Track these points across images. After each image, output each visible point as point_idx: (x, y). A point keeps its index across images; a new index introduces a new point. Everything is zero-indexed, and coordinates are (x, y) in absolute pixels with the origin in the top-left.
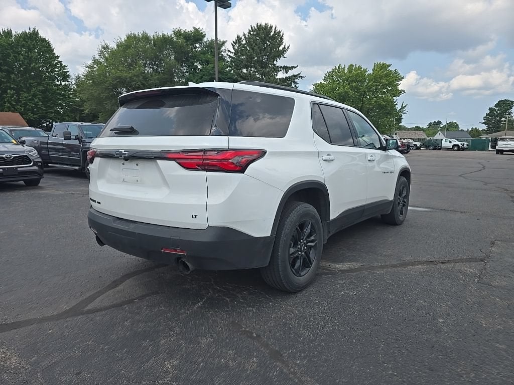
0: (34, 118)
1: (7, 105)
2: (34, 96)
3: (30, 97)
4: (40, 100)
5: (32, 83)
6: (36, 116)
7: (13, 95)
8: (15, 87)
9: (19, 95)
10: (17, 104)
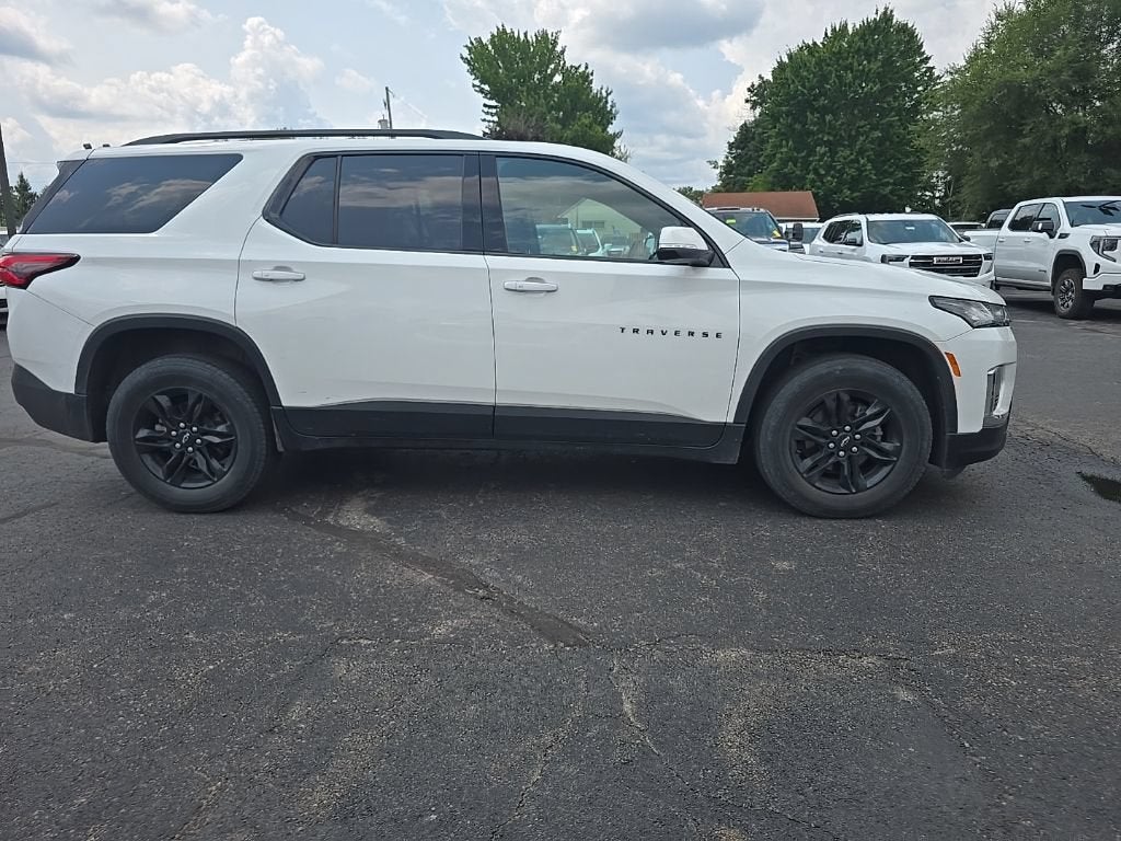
0: (852, 199)
1: (811, 176)
2: (861, 152)
3: (852, 157)
4: (869, 161)
5: (862, 127)
6: (858, 194)
7: (824, 154)
8: (831, 138)
9: (833, 153)
10: (827, 174)
